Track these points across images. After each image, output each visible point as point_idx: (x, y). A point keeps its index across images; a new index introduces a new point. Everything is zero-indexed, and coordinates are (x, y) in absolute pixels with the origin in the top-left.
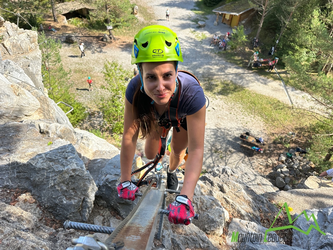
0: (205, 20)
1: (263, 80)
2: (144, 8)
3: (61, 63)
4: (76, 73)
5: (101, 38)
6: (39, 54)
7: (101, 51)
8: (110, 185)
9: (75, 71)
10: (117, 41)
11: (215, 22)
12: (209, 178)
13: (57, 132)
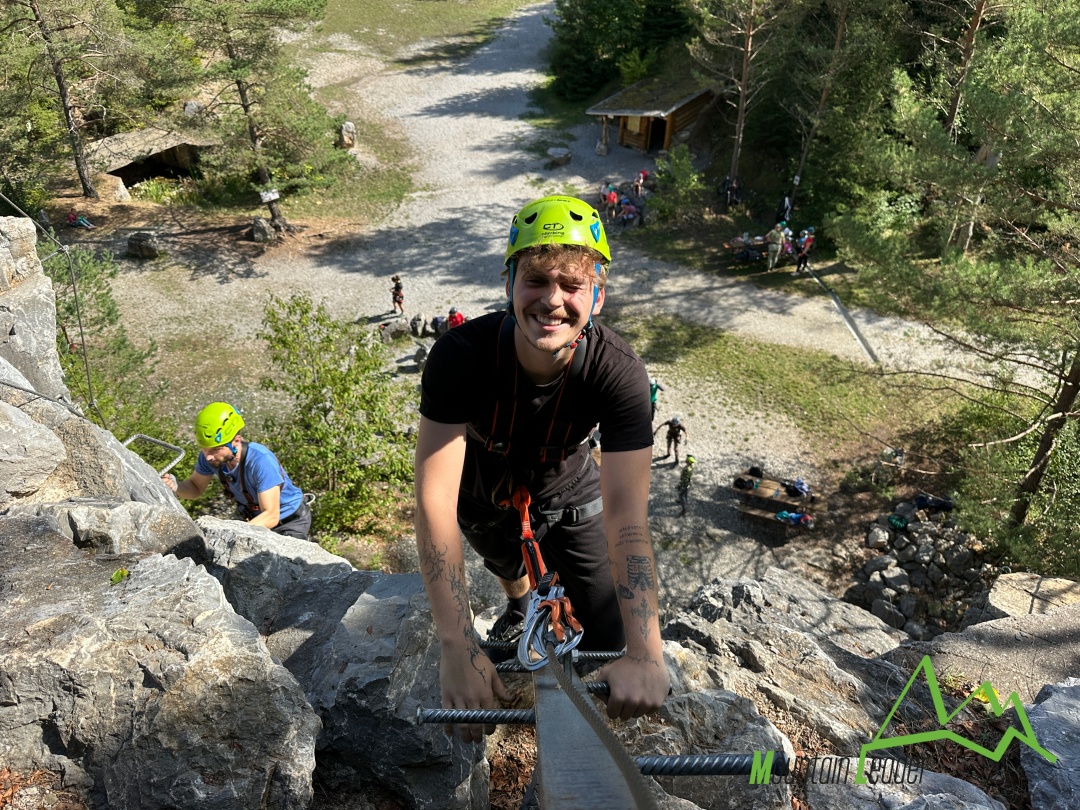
0: (566, 142)
1: (773, 300)
2: (372, 126)
3: (119, 325)
4: (173, 351)
5: (245, 231)
6: (45, 290)
7: (248, 274)
8: (364, 702)
9: (170, 346)
10: (299, 236)
11: (599, 144)
12: (695, 628)
13: (141, 535)
